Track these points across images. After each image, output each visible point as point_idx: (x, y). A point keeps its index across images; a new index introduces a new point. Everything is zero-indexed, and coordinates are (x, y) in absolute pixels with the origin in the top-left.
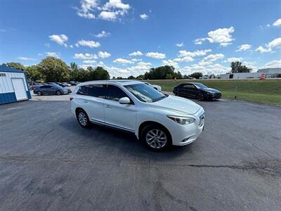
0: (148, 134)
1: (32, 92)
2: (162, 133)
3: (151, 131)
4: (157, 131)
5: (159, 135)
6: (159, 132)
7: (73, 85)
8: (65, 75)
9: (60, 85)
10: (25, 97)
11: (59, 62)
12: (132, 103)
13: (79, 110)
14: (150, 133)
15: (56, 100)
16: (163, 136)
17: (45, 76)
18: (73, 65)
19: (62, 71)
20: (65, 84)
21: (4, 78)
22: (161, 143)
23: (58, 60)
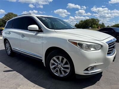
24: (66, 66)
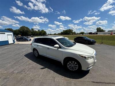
0: (68, 64)
1: (15, 40)
2: (76, 63)
3: (70, 62)
4: (73, 62)
5: (74, 64)
6: (74, 63)
7: (32, 37)
8: (29, 33)
9: (27, 37)
10: (12, 42)
11: (27, 28)
12: (60, 47)
13: (34, 50)
14: (69, 63)
15: (25, 43)
16: (76, 65)
17: (21, 34)
18: (32, 29)
19: (28, 31)
20: (29, 37)
21: (4, 35)
22: (75, 68)
23: (26, 27)
24: (76, 66)
